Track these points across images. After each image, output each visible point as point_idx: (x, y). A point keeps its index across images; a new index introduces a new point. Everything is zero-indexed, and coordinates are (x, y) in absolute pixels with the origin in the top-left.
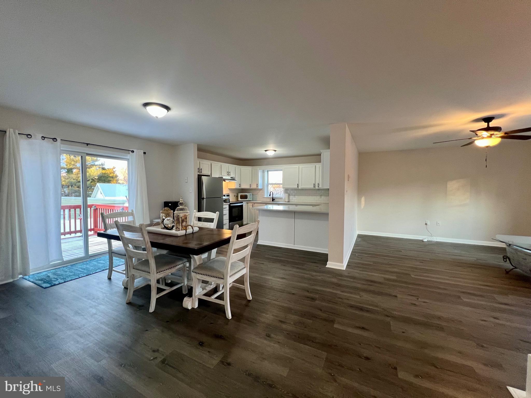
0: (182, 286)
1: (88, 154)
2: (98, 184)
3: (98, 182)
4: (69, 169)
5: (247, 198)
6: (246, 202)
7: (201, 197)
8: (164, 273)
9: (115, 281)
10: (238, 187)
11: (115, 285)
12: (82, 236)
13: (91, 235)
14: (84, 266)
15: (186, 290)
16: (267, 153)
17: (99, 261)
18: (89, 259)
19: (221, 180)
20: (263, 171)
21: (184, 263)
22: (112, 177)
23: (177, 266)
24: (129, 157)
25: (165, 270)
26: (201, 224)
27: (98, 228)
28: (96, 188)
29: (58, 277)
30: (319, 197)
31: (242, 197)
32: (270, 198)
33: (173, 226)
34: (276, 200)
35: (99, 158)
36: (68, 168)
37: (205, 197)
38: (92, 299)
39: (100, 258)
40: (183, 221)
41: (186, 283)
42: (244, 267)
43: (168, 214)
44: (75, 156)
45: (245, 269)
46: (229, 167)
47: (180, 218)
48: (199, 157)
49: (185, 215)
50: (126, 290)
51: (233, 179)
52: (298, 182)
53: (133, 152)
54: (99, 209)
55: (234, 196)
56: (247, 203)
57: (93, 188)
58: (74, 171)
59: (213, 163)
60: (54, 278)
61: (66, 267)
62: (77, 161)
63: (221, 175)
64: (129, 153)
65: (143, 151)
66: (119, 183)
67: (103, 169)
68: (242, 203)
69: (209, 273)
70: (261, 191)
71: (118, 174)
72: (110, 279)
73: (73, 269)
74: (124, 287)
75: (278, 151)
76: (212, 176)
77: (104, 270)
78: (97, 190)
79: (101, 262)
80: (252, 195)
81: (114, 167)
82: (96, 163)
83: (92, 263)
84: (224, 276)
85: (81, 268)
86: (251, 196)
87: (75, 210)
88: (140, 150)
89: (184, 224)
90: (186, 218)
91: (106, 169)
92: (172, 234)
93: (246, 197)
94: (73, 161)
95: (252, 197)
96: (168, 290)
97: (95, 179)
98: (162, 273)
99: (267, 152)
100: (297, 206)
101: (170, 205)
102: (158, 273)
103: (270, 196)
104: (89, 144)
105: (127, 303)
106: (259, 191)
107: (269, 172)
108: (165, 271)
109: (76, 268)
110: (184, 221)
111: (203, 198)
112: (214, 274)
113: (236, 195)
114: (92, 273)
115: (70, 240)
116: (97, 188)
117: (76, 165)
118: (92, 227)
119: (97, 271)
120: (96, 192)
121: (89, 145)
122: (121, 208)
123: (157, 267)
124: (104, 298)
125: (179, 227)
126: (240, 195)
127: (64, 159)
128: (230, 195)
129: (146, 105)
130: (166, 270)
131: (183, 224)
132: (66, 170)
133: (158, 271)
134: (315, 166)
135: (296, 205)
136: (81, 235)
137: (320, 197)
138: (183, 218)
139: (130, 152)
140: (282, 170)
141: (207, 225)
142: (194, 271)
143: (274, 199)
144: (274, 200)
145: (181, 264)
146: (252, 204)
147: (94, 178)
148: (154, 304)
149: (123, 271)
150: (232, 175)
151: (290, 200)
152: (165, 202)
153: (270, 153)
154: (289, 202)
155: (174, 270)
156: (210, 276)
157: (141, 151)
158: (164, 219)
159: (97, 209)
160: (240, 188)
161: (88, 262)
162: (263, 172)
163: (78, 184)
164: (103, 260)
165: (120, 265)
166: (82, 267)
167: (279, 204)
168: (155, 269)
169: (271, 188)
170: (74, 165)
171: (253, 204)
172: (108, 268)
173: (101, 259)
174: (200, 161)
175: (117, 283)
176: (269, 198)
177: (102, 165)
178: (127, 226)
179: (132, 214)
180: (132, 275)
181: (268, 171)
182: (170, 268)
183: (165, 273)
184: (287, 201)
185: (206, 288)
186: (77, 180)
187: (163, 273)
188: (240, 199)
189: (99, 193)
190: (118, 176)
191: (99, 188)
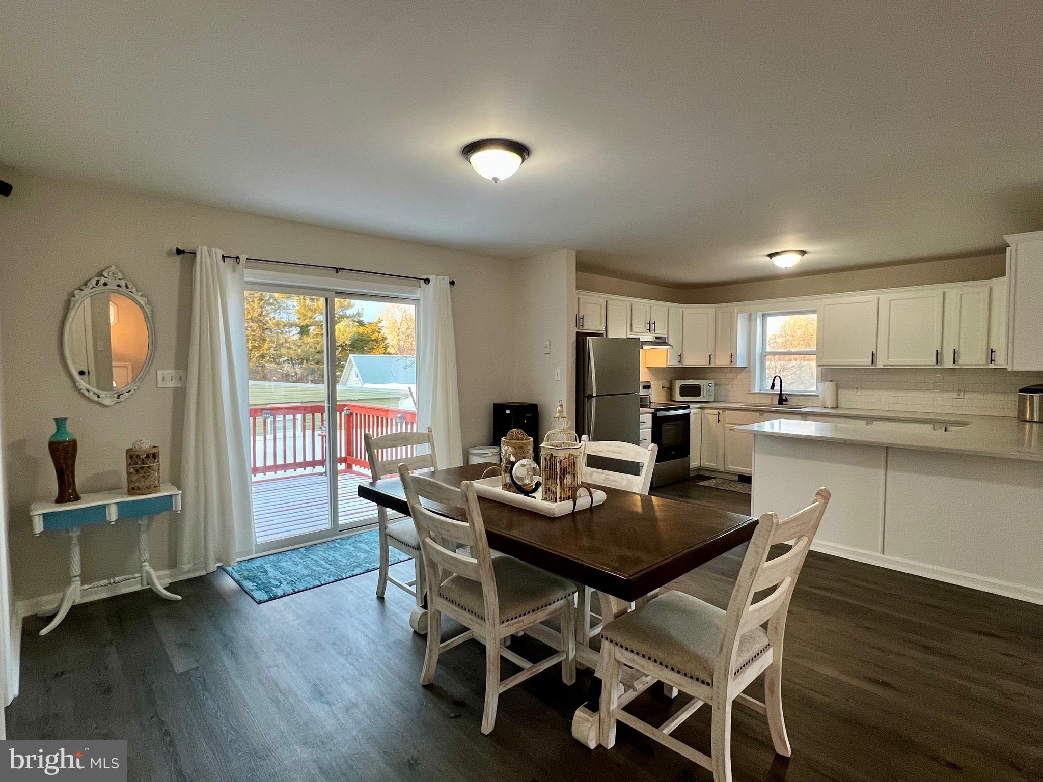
0: (560, 663)
1: (339, 294)
2: (351, 356)
3: (352, 352)
4: (303, 326)
5: (698, 395)
6: (699, 405)
7: (584, 394)
8: (520, 622)
9: (392, 608)
10: (673, 363)
11: (393, 621)
12: (326, 473)
13: (342, 472)
14: (330, 555)
15: (571, 677)
16: (774, 262)
17: (358, 545)
18: (338, 535)
19: (635, 344)
20: (750, 315)
21: (569, 595)
22: (376, 340)
23: (550, 604)
24: (419, 296)
25: (520, 616)
26: (603, 476)
27: (353, 456)
28: (348, 365)
29: (282, 576)
30: (955, 396)
31: (685, 391)
32: (770, 396)
33: (538, 485)
34: (792, 401)
35: (353, 301)
36: (302, 324)
37: (594, 394)
38: (347, 655)
39: (359, 535)
40: (564, 472)
41: (572, 655)
42: (766, 642)
43: (521, 448)
44: (312, 300)
45: (771, 650)
46: (653, 308)
47: (558, 464)
48: (581, 286)
49: (572, 455)
50: (420, 641)
51: (661, 341)
52: (875, 348)
53: (427, 281)
54: (356, 414)
55: (663, 388)
56: (701, 408)
57: (342, 363)
58: (312, 329)
59: (611, 299)
60: (275, 579)
61: (296, 552)
62: (315, 309)
63: (631, 331)
64: (418, 285)
65: (448, 277)
66: (389, 354)
67: (361, 324)
68: (688, 407)
69: (660, 654)
70: (741, 376)
71: (387, 336)
72: (381, 598)
73: (309, 558)
74: (414, 631)
75: (814, 252)
76: (609, 336)
77: (368, 571)
78: (349, 368)
79: (362, 545)
80: (715, 385)
81: (379, 319)
82: (349, 312)
83: (345, 547)
84: (712, 676)
85: (325, 559)
86: (713, 388)
87: (313, 415)
88: (443, 277)
89: (568, 480)
90: (574, 462)
91: (365, 323)
92: (534, 509)
93: (694, 391)
94: (310, 309)
95: (715, 390)
96: (529, 670)
97: (346, 344)
98: (513, 624)
99: (775, 259)
100: (872, 423)
101: (508, 412)
102: (503, 622)
103: (773, 387)
104: (341, 269)
105: (425, 686)
106: (735, 374)
107: (769, 319)
108: (520, 618)
109: (316, 558)
110: (569, 473)
111: (590, 397)
112: (676, 661)
113: (667, 385)
114: (344, 576)
115: (304, 481)
116: (349, 363)
117: (315, 318)
118: (343, 455)
119: (355, 572)
120: (347, 373)
121: (340, 272)
122: (399, 416)
123: (503, 606)
124: (373, 658)
125: (553, 489)
126: (678, 384)
127: (295, 307)
128: (652, 387)
129: (471, 148)
130: (525, 614)
131: (565, 482)
132: (298, 328)
133: (503, 618)
134: (944, 293)
135: (870, 419)
136: (323, 470)
137: (959, 395)
138: (566, 463)
139: (422, 282)
140: (814, 312)
141: (620, 480)
142: (608, 636)
143: (784, 398)
144: (786, 400)
145: (562, 599)
146: (716, 412)
147: (344, 343)
148: (493, 708)
149: (410, 584)
150: (660, 331)
151: (839, 402)
152: (495, 405)
153: (787, 262)
154: (837, 408)
155: (541, 616)
156: (661, 664)
157: (445, 277)
158: (512, 462)
159: (352, 414)
160: (680, 366)
161: (336, 545)
162: (750, 318)
163: (318, 357)
164: (366, 540)
165: (402, 559)
166: (326, 556)
167: (805, 416)
168: (497, 612)
169: (773, 366)
170: (311, 318)
171: (720, 412)
172: (378, 565)
173: (361, 538)
174: (579, 296)
175: (395, 614)
176: (767, 396)
177: (359, 314)
178: (429, 485)
179: (427, 438)
180: (437, 614)
181: (764, 316)
182: (533, 611)
183: (521, 624)
184: (829, 404)
185: (635, 684)
186: (316, 348)
187: (516, 623)
188: (678, 397)
189: (353, 374)
190: (386, 339)
191: (353, 365)
